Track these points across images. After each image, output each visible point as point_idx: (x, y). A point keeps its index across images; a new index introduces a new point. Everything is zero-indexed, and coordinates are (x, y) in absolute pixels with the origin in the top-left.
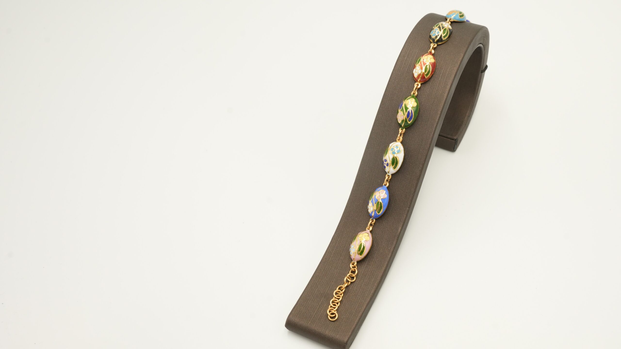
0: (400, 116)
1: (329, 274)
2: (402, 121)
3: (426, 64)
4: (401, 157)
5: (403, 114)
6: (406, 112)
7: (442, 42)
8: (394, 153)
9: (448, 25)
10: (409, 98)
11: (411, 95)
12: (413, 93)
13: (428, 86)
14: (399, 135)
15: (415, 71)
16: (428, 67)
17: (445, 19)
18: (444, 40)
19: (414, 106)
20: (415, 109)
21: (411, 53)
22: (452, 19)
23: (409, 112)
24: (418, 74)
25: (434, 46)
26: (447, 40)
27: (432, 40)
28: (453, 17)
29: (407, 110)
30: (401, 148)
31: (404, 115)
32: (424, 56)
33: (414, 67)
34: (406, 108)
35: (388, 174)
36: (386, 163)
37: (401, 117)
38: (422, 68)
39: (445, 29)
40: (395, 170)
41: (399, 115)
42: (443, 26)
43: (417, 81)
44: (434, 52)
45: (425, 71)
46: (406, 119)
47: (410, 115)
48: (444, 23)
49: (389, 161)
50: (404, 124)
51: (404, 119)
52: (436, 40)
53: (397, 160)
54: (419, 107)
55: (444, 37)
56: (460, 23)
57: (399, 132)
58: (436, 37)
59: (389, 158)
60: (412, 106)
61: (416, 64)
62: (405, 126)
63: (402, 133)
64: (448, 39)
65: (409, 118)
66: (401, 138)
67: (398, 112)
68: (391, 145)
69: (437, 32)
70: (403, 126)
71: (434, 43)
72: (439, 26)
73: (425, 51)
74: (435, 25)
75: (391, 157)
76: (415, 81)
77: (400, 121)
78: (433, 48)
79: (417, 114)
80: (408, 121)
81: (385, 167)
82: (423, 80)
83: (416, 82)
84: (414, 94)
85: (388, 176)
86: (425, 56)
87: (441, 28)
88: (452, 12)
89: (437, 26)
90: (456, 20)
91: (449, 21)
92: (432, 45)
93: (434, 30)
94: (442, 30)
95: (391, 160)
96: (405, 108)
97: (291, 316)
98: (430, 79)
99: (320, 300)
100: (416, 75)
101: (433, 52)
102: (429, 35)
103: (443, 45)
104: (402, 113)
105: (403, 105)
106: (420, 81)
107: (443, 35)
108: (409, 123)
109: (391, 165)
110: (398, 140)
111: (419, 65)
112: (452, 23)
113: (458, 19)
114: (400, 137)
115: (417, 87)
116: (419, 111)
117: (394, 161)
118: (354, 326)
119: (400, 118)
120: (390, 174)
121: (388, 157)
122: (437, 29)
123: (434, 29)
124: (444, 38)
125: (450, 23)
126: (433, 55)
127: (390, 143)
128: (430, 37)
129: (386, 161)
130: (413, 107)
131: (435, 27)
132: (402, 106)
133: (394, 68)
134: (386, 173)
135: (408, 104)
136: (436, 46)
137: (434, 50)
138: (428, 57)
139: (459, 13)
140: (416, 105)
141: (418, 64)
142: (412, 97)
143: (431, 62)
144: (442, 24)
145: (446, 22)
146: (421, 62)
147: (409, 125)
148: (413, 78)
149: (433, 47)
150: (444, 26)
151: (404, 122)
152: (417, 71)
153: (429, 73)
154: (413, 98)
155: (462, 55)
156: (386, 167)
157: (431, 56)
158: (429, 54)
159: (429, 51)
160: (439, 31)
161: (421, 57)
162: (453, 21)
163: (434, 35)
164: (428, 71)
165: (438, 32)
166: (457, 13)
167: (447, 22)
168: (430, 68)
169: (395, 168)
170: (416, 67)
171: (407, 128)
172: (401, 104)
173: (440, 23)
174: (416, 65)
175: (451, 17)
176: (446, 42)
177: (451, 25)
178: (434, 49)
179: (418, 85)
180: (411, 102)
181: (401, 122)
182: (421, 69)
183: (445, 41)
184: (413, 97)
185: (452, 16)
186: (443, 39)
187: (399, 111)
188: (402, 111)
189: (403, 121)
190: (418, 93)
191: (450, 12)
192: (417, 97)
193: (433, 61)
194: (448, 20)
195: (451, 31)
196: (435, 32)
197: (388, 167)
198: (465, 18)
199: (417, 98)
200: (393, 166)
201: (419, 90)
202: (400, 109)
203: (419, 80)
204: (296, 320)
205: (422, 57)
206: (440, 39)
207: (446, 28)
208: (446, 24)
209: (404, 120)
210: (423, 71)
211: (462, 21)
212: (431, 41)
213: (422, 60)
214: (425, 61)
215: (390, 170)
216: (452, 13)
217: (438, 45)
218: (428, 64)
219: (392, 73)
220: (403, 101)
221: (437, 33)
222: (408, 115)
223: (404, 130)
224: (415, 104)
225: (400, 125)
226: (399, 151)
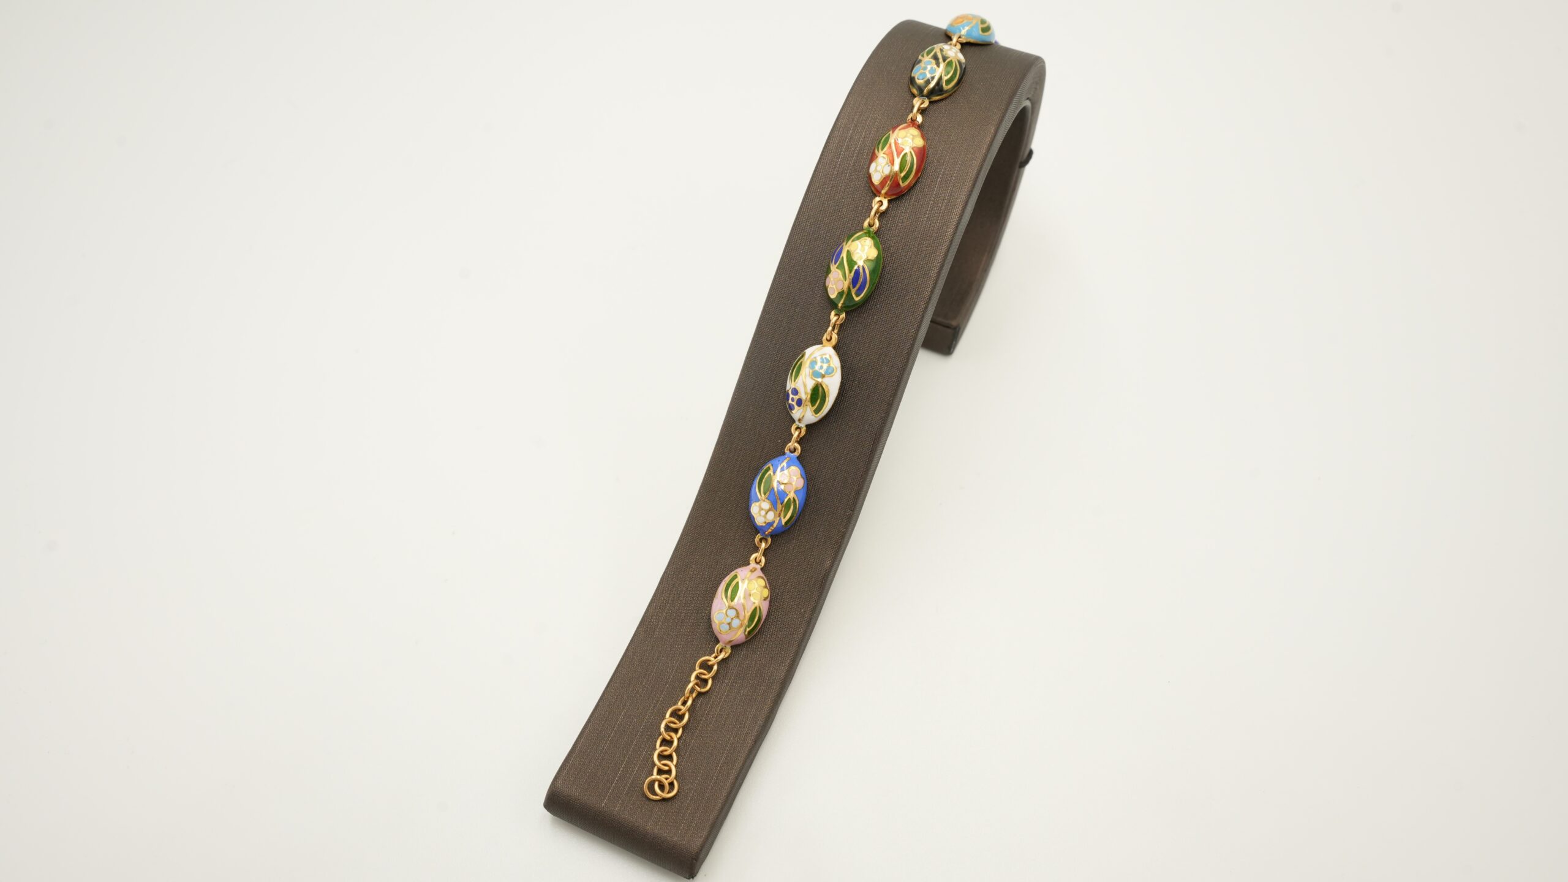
0: (833, 282)
1: (652, 672)
2: (839, 293)
3: (903, 150)
4: (833, 385)
5: (841, 276)
6: (850, 272)
7: (942, 94)
8: (815, 374)
9: (956, 54)
10: (859, 238)
11: (862, 229)
12: (867, 224)
13: (906, 205)
14: (830, 328)
15: (876, 169)
16: (908, 158)
17: (947, 37)
18: (946, 91)
19: (870, 258)
20: (872, 265)
21: (863, 121)
22: (963, 35)
23: (857, 272)
24: (882, 176)
25: (922, 104)
26: (955, 89)
27: (917, 90)
28: (964, 32)
29: (853, 267)
30: (836, 362)
31: (846, 280)
32: (897, 131)
33: (873, 157)
34: (851, 263)
35: (797, 423)
36: (796, 398)
37: (836, 282)
38: (892, 163)
39: (950, 64)
40: (817, 416)
41: (832, 279)
42: (944, 53)
43: (880, 193)
44: (923, 120)
45: (900, 168)
46: (849, 289)
47: (861, 280)
48: (946, 47)
49: (805, 394)
50: (844, 301)
51: (845, 290)
52: (925, 91)
53: (824, 392)
54: (882, 260)
55: (948, 82)
56: (983, 47)
57: (830, 321)
58: (928, 82)
59: (805, 386)
60: (864, 258)
61: (878, 151)
62: (845, 307)
63: (838, 323)
64: (957, 87)
65: (858, 286)
66: (835, 337)
67: (828, 271)
68: (809, 351)
69: (929, 67)
70: (840, 305)
71: (923, 96)
72: (935, 54)
73: (899, 119)
74: (925, 49)
75: (811, 384)
76: (875, 192)
77: (832, 294)
78: (918, 110)
79: (877, 277)
80: (854, 295)
81: (791, 408)
82: (895, 192)
83: (875, 196)
84: (870, 225)
85: (798, 428)
86: (900, 130)
87: (941, 60)
88: (961, 19)
89: (928, 54)
90: (972, 41)
91: (957, 42)
92: (917, 103)
93: (922, 65)
94: (942, 65)
95: (809, 392)
96: (847, 261)
97: (560, 782)
98: (911, 188)
99: (632, 742)
100: (876, 179)
101: (920, 119)
102: (909, 75)
103: (944, 102)
104: (839, 274)
105: (844, 255)
106: (886, 194)
107: (945, 78)
108: (857, 299)
109: (809, 404)
110: (826, 341)
111: (884, 153)
112: (965, 46)
113: (977, 36)
114: (832, 334)
115: (878, 209)
116: (883, 270)
117: (818, 394)
118: (716, 812)
119: (834, 286)
120: (803, 425)
121: (802, 383)
122: (930, 63)
123: (923, 62)
124: (946, 85)
125: (959, 46)
126: (919, 127)
127: (808, 347)
128: (912, 80)
129: (795, 392)
130: (867, 260)
131: (923, 56)
132: (841, 256)
133: (820, 158)
134: (793, 421)
135: (855, 251)
136: (926, 104)
137: (921, 113)
138: (907, 133)
139: (979, 23)
140: (876, 256)
141: (882, 150)
142: (866, 233)
143: (914, 145)
144: (941, 50)
145: (949, 43)
146: (890, 145)
147: (857, 304)
148: (867, 185)
149: (919, 107)
150: (947, 56)
151: (844, 296)
152: (880, 169)
153: (911, 173)
154: (869, 237)
155: (992, 130)
156: (796, 406)
157: (914, 131)
158: (908, 126)
159: (910, 117)
160: (935, 66)
161: (891, 132)
162: (965, 41)
163: (921, 77)
164: (907, 168)
165: (932, 71)
166: (974, 22)
167: (951, 44)
168: (913, 159)
169: (817, 411)
170: (877, 157)
171: (851, 311)
172: (839, 249)
173: (935, 46)
174: (876, 151)
175: (960, 31)
176: (950, 95)
177: (961, 50)
178: (922, 111)
179: (881, 203)
180: (862, 245)
181: (837, 296)
182: (890, 164)
183: (950, 93)
184: (868, 234)
185: (964, 29)
186: (945, 87)
187: (833, 267)
188: (840, 270)
189: (841, 294)
190: (880, 225)
191: (958, 18)
192: (877, 233)
193: (919, 142)
194: (955, 40)
195: (964, 66)
196: (925, 68)
197: (799, 408)
198: (992, 35)
199: (877, 236)
200: (812, 406)
201: (882, 215)
202: (835, 264)
203: (883, 192)
204: (573, 791)
205: (893, 132)
206: (937, 88)
207: (951, 61)
208: (951, 49)
209: (843, 291)
210: (896, 168)
211: (985, 43)
212: (915, 91)
213: (892, 141)
214: (900, 141)
215: (805, 415)
216: (962, 22)
217: (931, 103)
218: (907, 150)
219: (815, 170)
220: (844, 243)
221: (929, 71)
222: (855, 281)
223: (843, 315)
224: (873, 253)
225: (833, 304)
226: (830, 372)
